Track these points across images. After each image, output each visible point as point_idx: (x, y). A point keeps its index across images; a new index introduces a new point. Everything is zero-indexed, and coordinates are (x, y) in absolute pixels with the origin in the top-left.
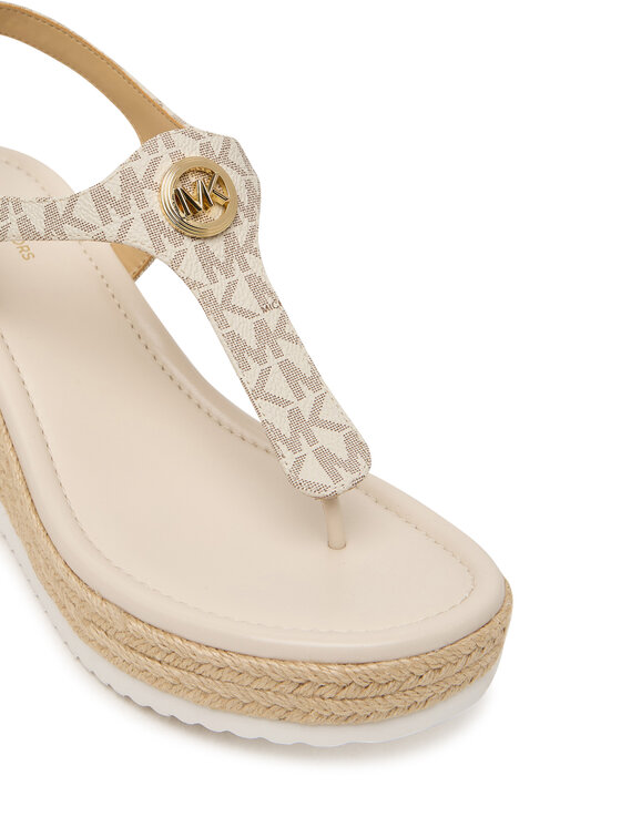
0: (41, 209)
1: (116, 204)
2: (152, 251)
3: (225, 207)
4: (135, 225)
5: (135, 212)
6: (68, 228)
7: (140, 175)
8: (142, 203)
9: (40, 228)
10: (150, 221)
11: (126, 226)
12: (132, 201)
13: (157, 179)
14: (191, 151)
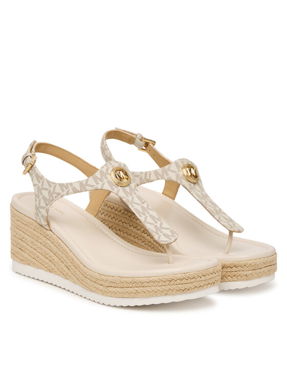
0: (78, 184)
1: (99, 179)
2: (111, 190)
3: (127, 179)
4: (105, 184)
5: (105, 180)
6: (87, 188)
7: (105, 172)
8: (107, 178)
9: (79, 189)
10: (109, 182)
11: (103, 184)
12: (104, 178)
13: (109, 172)
14: (116, 165)
